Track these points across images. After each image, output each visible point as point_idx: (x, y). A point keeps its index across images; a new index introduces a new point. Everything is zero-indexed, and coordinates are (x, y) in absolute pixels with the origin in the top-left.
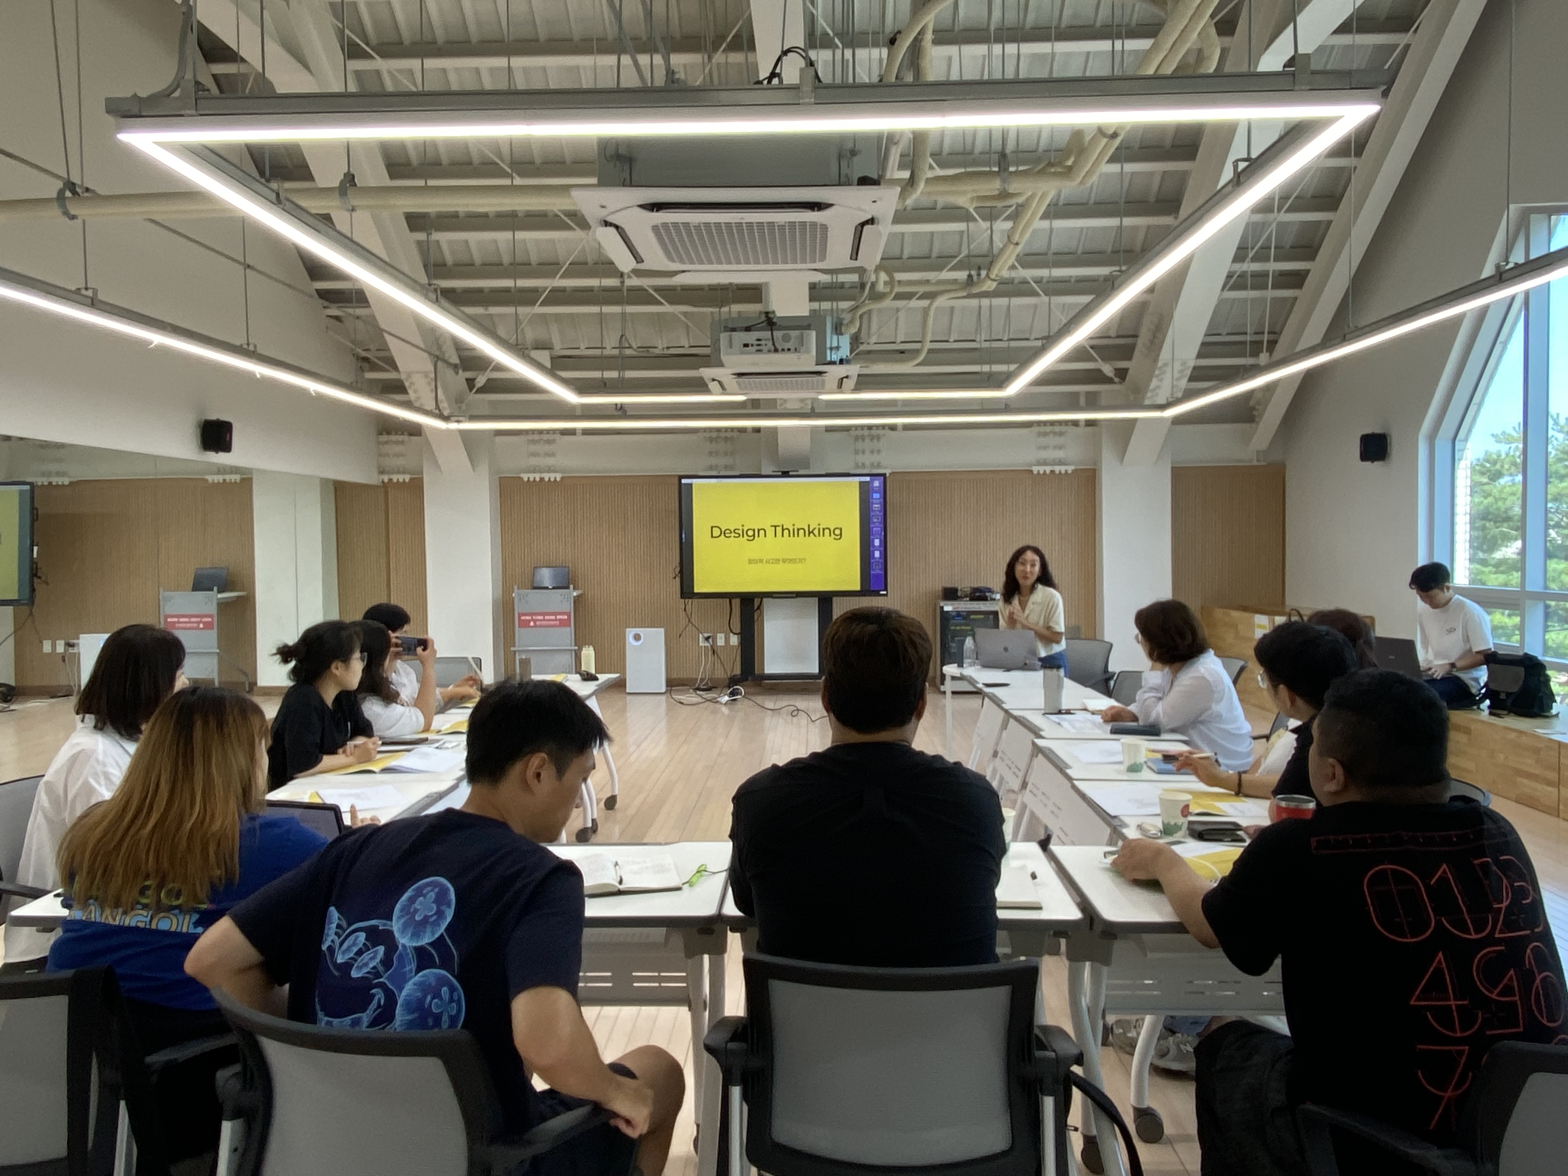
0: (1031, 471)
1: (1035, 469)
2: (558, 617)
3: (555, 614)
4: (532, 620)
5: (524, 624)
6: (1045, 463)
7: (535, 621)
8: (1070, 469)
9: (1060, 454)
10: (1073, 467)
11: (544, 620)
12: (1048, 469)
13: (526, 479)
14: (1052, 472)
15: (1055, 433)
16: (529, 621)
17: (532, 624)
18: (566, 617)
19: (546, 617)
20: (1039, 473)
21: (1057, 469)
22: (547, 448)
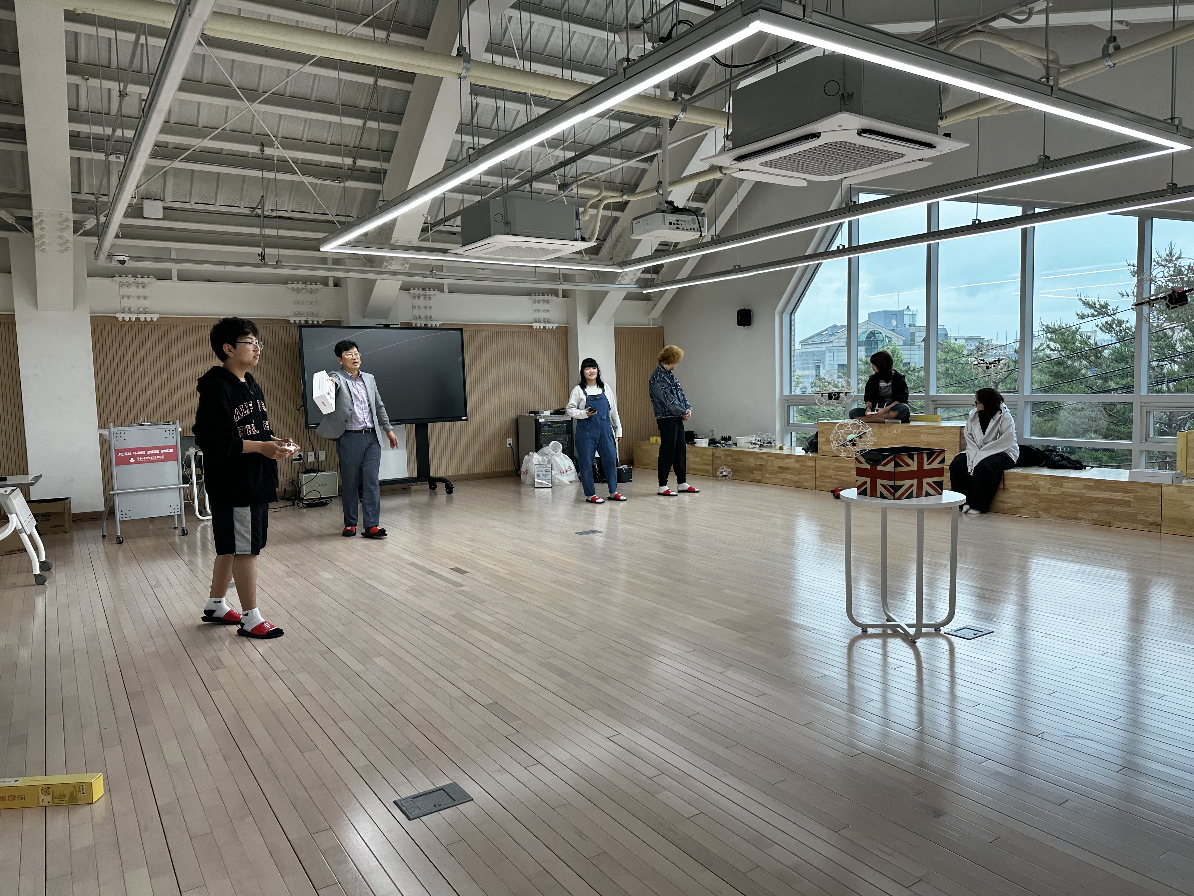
0: (532, 327)
1: (535, 325)
2: (162, 451)
3: (160, 448)
4: (132, 456)
5: (124, 461)
6: (539, 322)
7: (135, 457)
8: (555, 326)
9: (546, 316)
10: (557, 325)
11: (147, 455)
12: (542, 325)
13: (121, 319)
14: (544, 327)
15: (544, 301)
16: (130, 457)
17: (132, 460)
18: (171, 450)
19: (148, 452)
20: (536, 329)
21: (547, 325)
22: (141, 291)
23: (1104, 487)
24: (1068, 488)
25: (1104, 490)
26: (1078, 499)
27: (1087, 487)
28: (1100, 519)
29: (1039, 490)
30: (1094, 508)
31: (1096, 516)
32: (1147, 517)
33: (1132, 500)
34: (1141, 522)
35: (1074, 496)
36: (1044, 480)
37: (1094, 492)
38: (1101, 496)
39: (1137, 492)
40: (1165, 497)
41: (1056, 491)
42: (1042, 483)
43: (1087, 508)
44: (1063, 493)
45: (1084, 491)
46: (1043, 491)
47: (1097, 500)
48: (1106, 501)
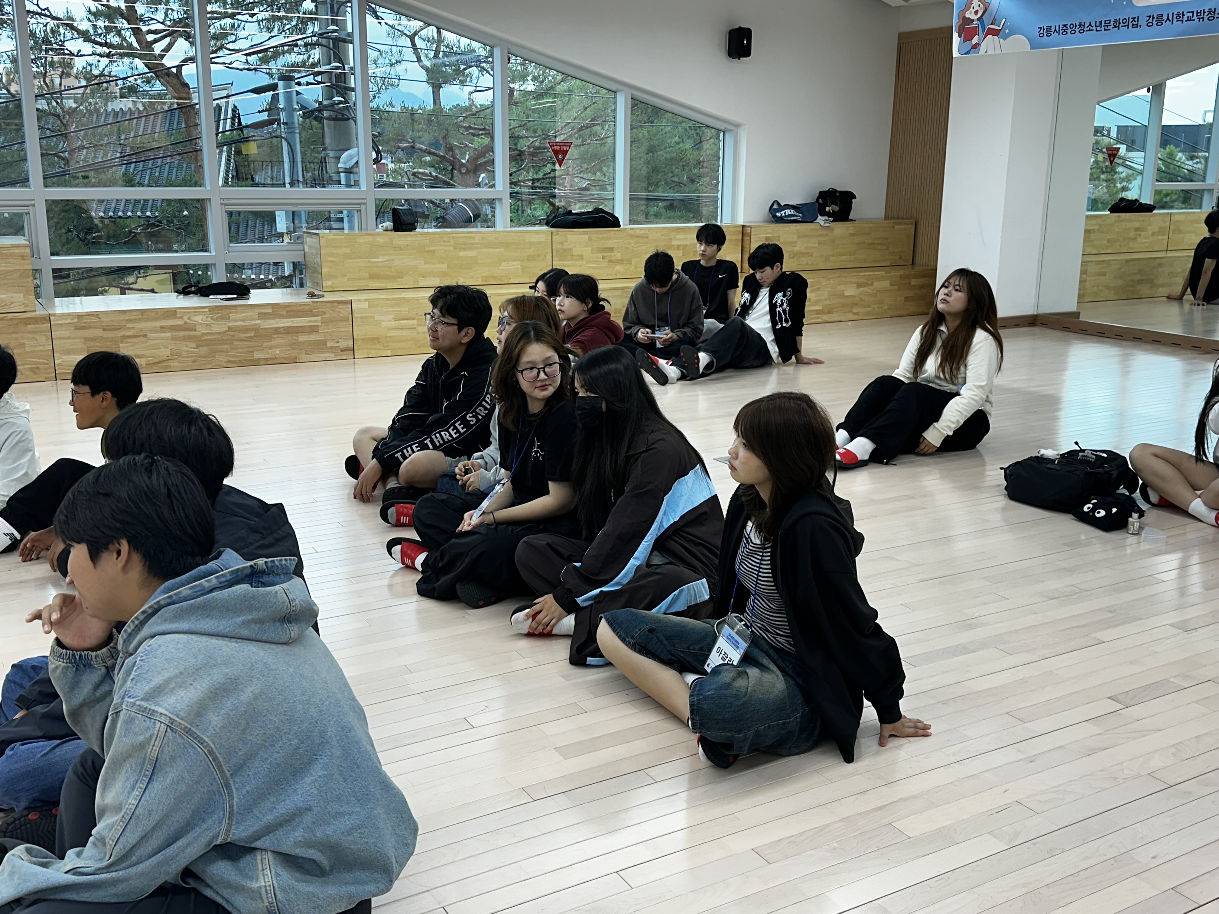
23: (284, 313)
24: (236, 321)
25: (284, 317)
26: (252, 334)
27: (262, 316)
28: (282, 355)
29: (195, 330)
30: (273, 343)
31: (278, 352)
32: (338, 342)
33: (319, 324)
34: (332, 350)
35: (246, 330)
36: (200, 313)
37: (272, 321)
38: (281, 325)
39: (324, 313)
40: (355, 315)
41: (219, 327)
42: (199, 319)
43: (265, 344)
44: (230, 329)
45: (259, 322)
46: (201, 330)
47: (277, 331)
48: (288, 331)
